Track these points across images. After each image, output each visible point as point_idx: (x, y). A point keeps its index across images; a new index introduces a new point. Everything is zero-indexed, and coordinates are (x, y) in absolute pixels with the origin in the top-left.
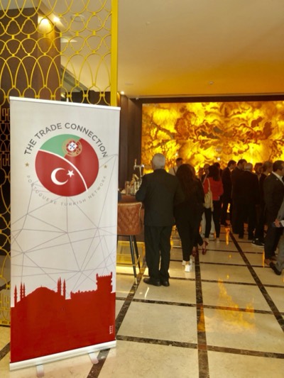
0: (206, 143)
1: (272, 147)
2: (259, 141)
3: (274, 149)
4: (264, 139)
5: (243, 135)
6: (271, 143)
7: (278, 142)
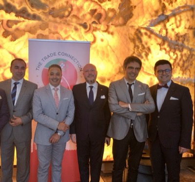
0: (14, 27)
1: (133, 40)
2: (112, 28)
3: (137, 43)
4: (121, 25)
5: (84, 16)
6: (132, 32)
7: (143, 31)
